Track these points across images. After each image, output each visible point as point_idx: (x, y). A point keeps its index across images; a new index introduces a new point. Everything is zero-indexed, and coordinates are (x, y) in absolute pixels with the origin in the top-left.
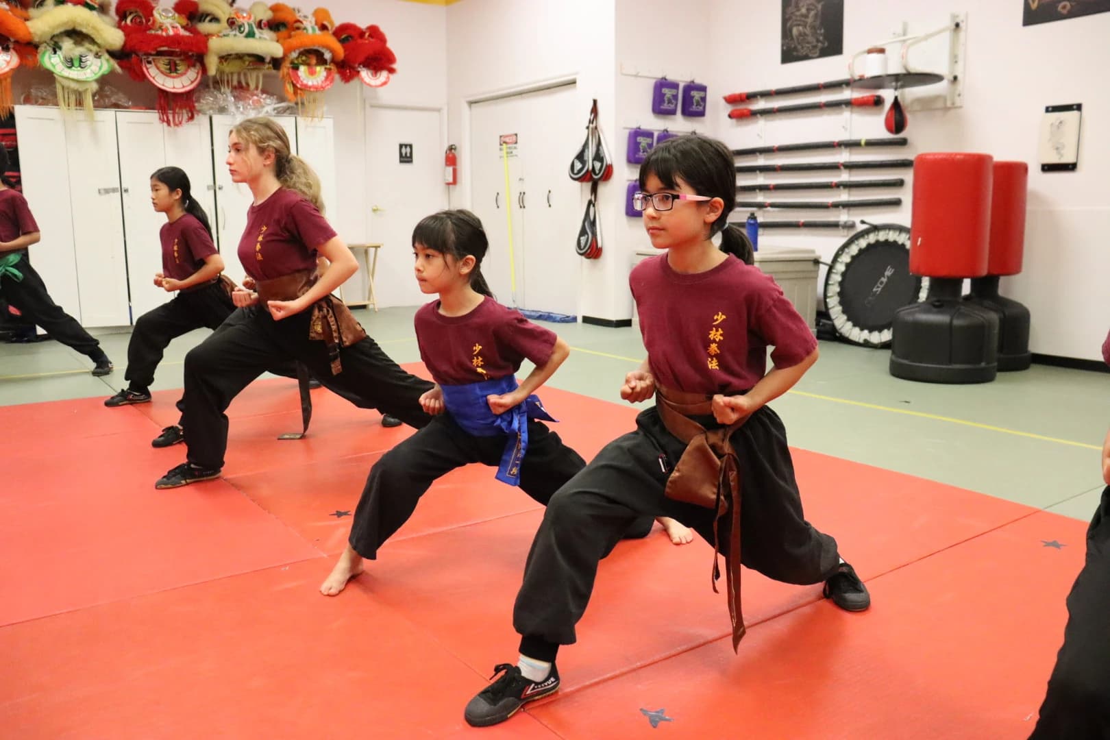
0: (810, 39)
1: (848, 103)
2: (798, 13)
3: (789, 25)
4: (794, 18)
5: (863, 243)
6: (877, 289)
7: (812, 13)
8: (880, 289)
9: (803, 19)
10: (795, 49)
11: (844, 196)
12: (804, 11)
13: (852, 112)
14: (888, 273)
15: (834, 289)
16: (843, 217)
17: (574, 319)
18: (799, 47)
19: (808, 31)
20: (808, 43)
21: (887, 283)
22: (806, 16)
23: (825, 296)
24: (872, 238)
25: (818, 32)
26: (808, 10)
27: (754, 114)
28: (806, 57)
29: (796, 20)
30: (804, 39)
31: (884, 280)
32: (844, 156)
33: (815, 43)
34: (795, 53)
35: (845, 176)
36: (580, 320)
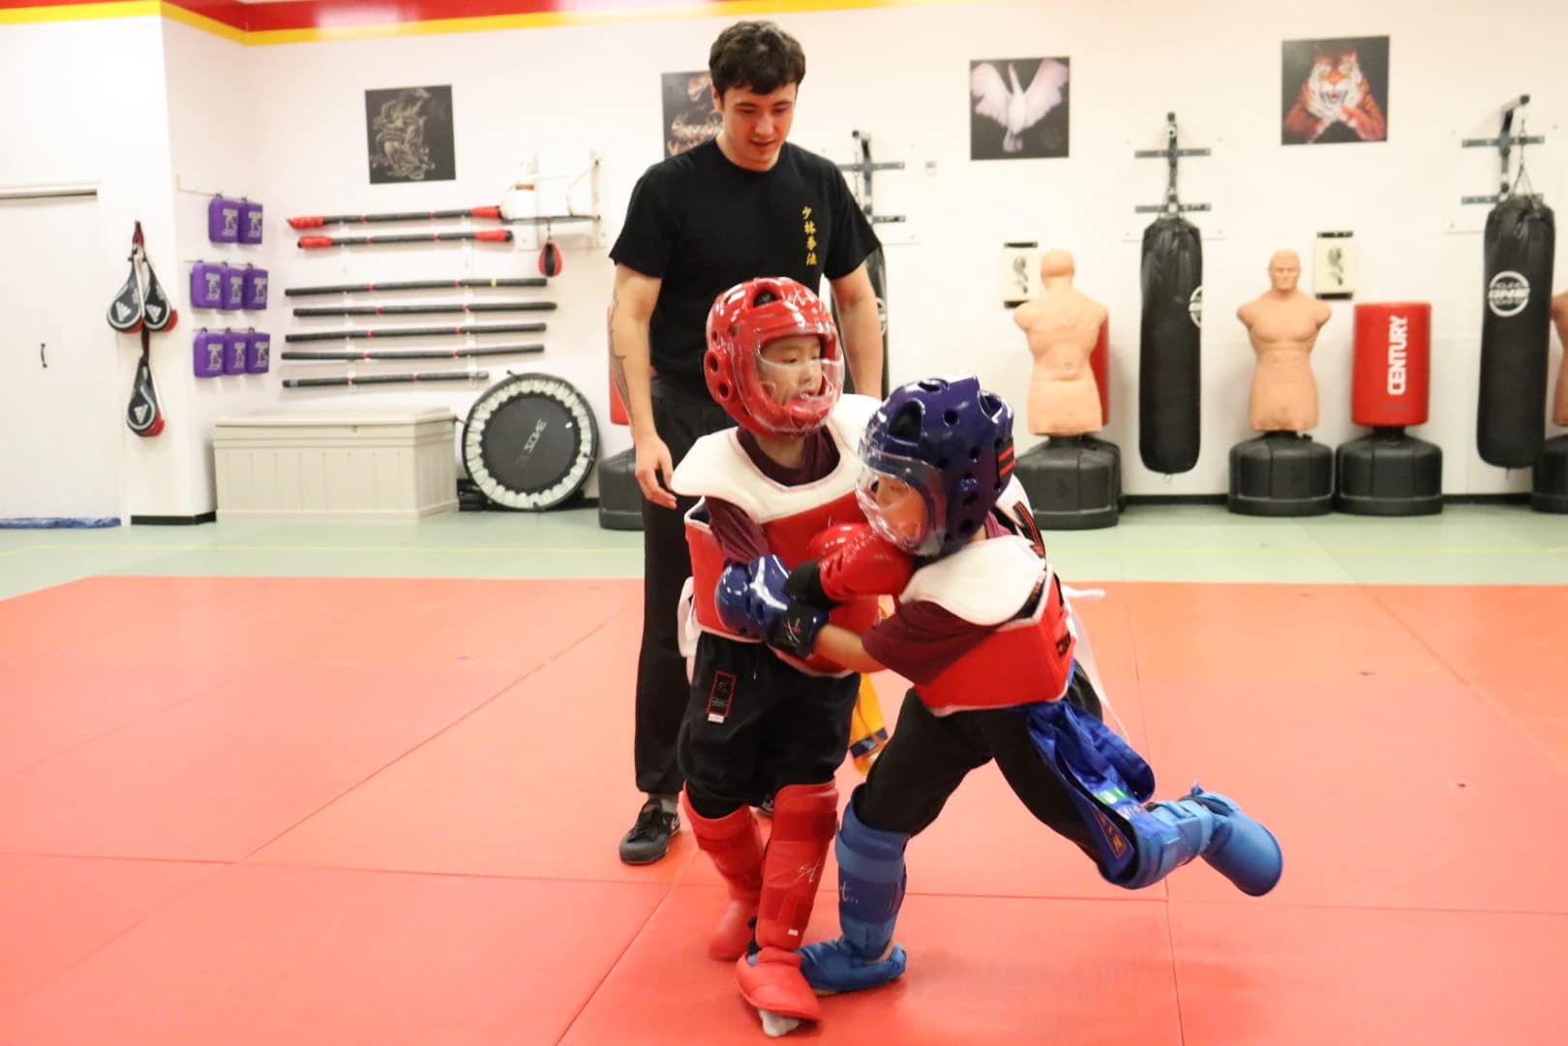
0: (410, 157)
1: (471, 237)
2: (392, 126)
3: (378, 137)
4: (385, 131)
5: (503, 396)
6: (530, 446)
7: (411, 128)
8: (532, 446)
9: (398, 133)
10: (390, 168)
11: (471, 343)
12: (399, 123)
13: (473, 246)
14: (540, 427)
15: (474, 450)
16: (471, 367)
17: (116, 522)
18: (396, 166)
19: (406, 147)
20: (407, 162)
21: (540, 438)
22: (403, 130)
23: (465, 460)
24: (513, 390)
25: (422, 151)
26: (406, 124)
27: (336, 243)
28: (406, 179)
29: (388, 134)
30: (402, 158)
31: (536, 436)
32: (467, 298)
33: (417, 164)
34: (390, 174)
35: (470, 321)
36: (126, 521)
